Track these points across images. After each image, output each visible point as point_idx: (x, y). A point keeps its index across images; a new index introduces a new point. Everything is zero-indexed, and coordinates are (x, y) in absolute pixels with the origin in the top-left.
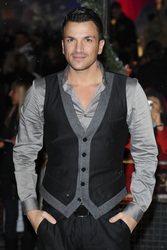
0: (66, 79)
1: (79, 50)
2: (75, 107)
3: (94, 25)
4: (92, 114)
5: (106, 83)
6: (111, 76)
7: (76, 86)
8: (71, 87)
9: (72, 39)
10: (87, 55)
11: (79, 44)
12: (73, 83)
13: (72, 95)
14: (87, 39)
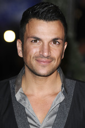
1: (46, 54)
2: (29, 120)
3: (62, 25)
5: (65, 92)
6: (71, 83)
13: (26, 106)
14: (55, 41)
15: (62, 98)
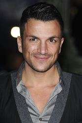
0: (20, 79)
1: (43, 52)
2: (30, 110)
3: (58, 23)
4: (48, 118)
7: (32, 87)
8: (25, 88)
9: (34, 38)
10: (50, 56)
11: (43, 45)
12: (28, 84)
13: (27, 97)
14: (51, 39)
15: (60, 89)
